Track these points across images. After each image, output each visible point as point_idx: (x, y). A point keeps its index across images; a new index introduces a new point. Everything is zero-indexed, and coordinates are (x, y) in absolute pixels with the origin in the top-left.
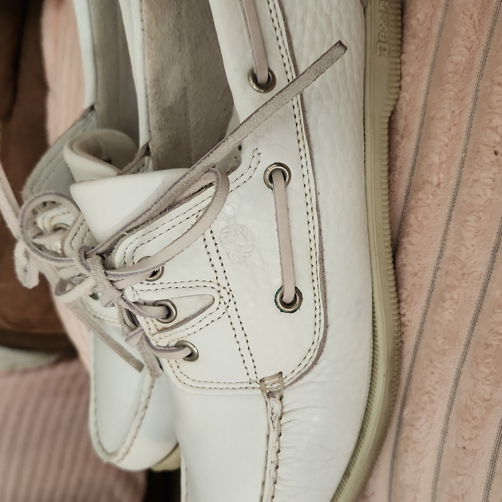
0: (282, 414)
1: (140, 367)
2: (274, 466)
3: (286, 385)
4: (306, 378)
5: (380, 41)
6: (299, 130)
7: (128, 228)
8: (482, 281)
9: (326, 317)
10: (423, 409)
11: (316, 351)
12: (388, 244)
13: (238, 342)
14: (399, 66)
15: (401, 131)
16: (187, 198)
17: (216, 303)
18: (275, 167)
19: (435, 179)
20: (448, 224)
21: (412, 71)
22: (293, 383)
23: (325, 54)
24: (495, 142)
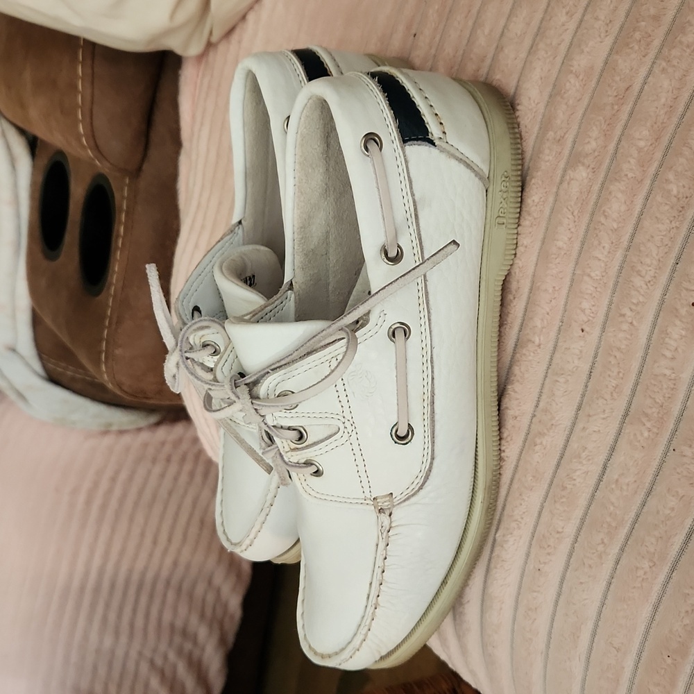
0: (391, 527)
1: (269, 470)
2: (380, 570)
3: (395, 504)
4: (413, 500)
5: (499, 217)
6: (421, 296)
7: (273, 367)
8: (567, 432)
9: (433, 451)
10: (511, 534)
11: (423, 478)
12: (494, 389)
13: (357, 466)
14: (515, 237)
15: (514, 292)
16: (322, 347)
17: (341, 432)
18: (398, 325)
19: (537, 341)
20: (545, 380)
21: (525, 243)
22: (401, 503)
23: (440, 250)
24: (583, 321)
